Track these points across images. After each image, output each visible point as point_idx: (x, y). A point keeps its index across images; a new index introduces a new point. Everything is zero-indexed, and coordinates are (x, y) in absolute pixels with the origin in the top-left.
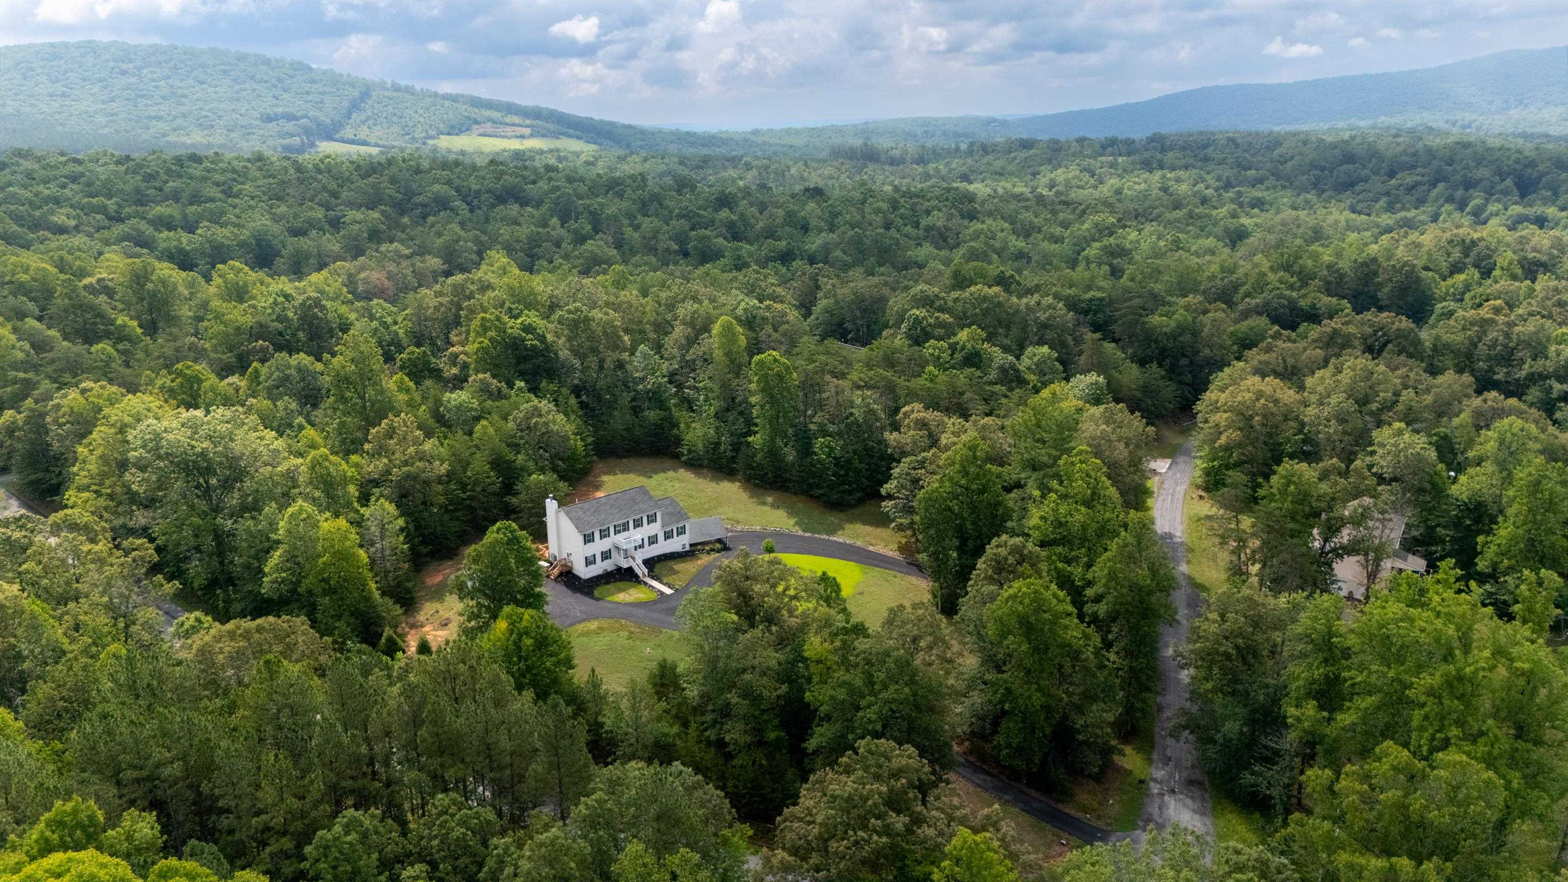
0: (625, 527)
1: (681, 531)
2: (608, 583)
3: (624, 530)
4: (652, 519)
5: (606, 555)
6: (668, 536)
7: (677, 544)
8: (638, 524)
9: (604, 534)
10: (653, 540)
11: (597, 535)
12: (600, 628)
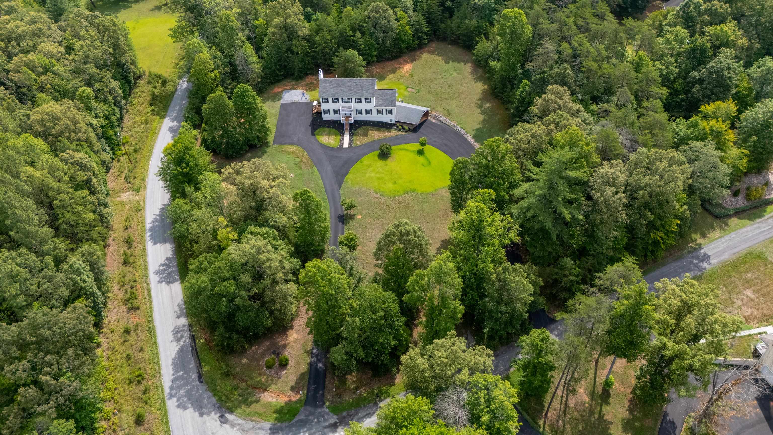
0: (350, 101)
1: (390, 112)
2: (328, 127)
3: (349, 102)
4: (368, 101)
5: (337, 112)
6: (380, 112)
7: (385, 118)
8: (358, 101)
9: (336, 101)
10: (369, 112)
11: (330, 100)
12: (293, 152)
